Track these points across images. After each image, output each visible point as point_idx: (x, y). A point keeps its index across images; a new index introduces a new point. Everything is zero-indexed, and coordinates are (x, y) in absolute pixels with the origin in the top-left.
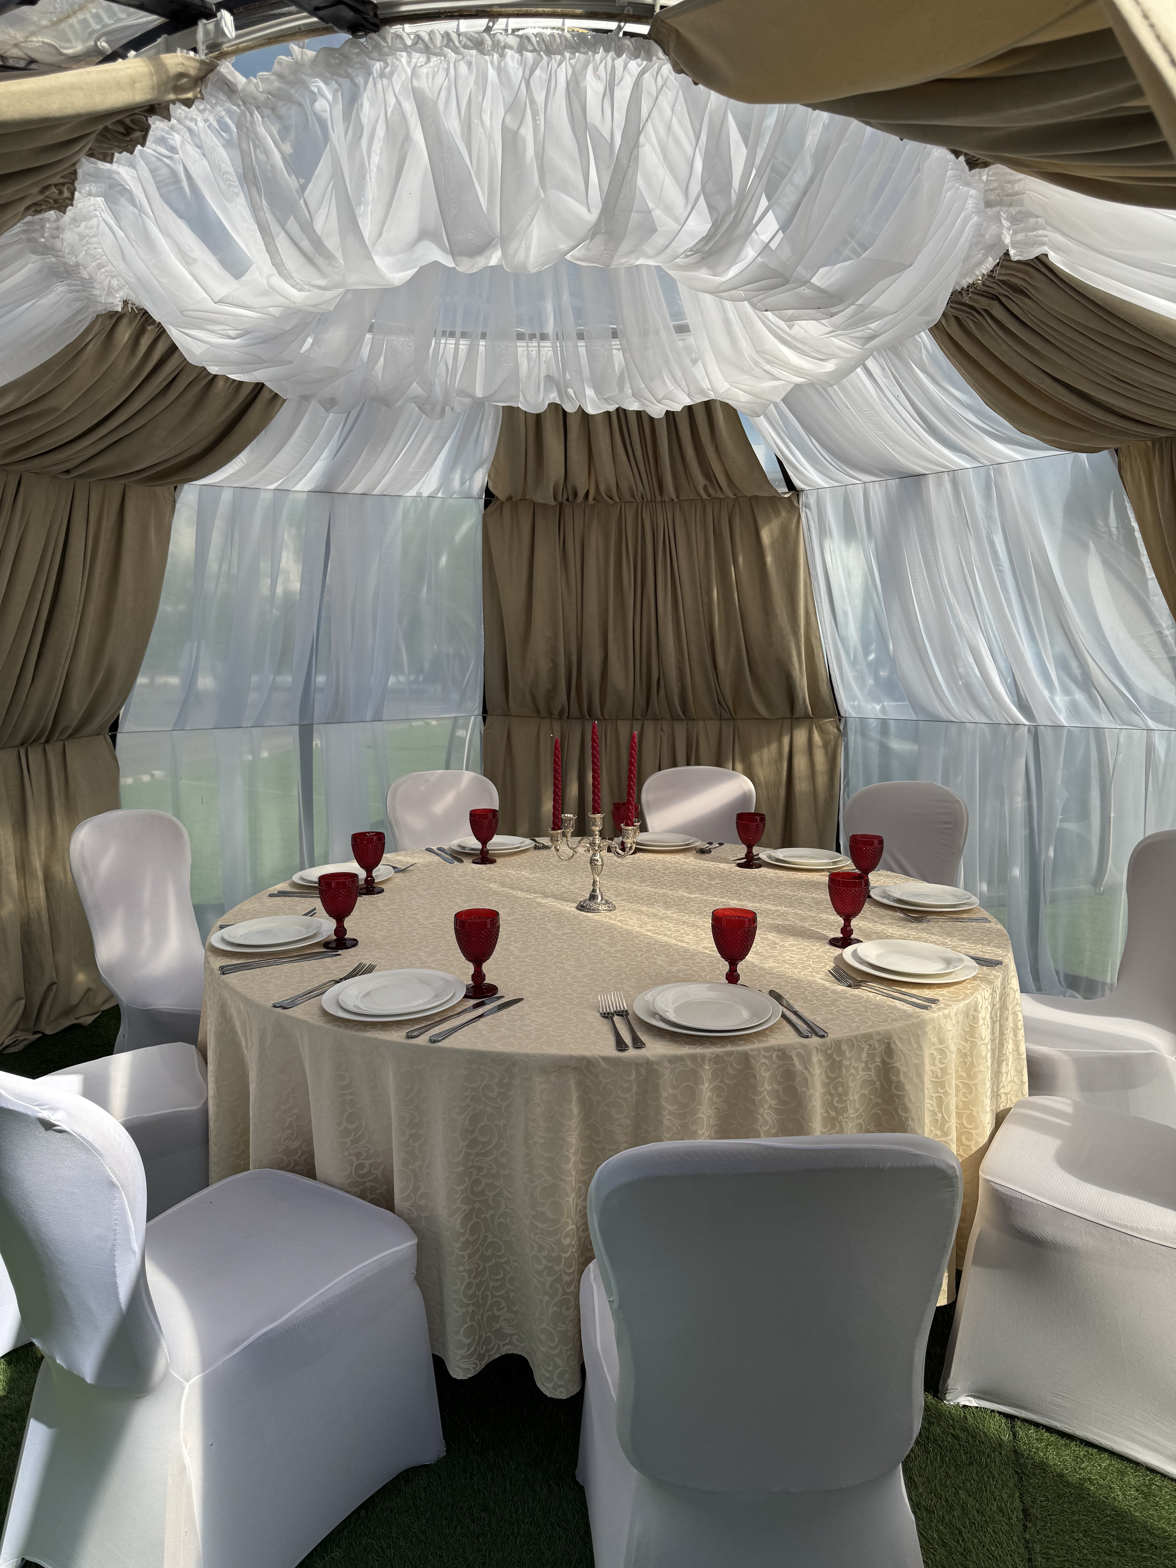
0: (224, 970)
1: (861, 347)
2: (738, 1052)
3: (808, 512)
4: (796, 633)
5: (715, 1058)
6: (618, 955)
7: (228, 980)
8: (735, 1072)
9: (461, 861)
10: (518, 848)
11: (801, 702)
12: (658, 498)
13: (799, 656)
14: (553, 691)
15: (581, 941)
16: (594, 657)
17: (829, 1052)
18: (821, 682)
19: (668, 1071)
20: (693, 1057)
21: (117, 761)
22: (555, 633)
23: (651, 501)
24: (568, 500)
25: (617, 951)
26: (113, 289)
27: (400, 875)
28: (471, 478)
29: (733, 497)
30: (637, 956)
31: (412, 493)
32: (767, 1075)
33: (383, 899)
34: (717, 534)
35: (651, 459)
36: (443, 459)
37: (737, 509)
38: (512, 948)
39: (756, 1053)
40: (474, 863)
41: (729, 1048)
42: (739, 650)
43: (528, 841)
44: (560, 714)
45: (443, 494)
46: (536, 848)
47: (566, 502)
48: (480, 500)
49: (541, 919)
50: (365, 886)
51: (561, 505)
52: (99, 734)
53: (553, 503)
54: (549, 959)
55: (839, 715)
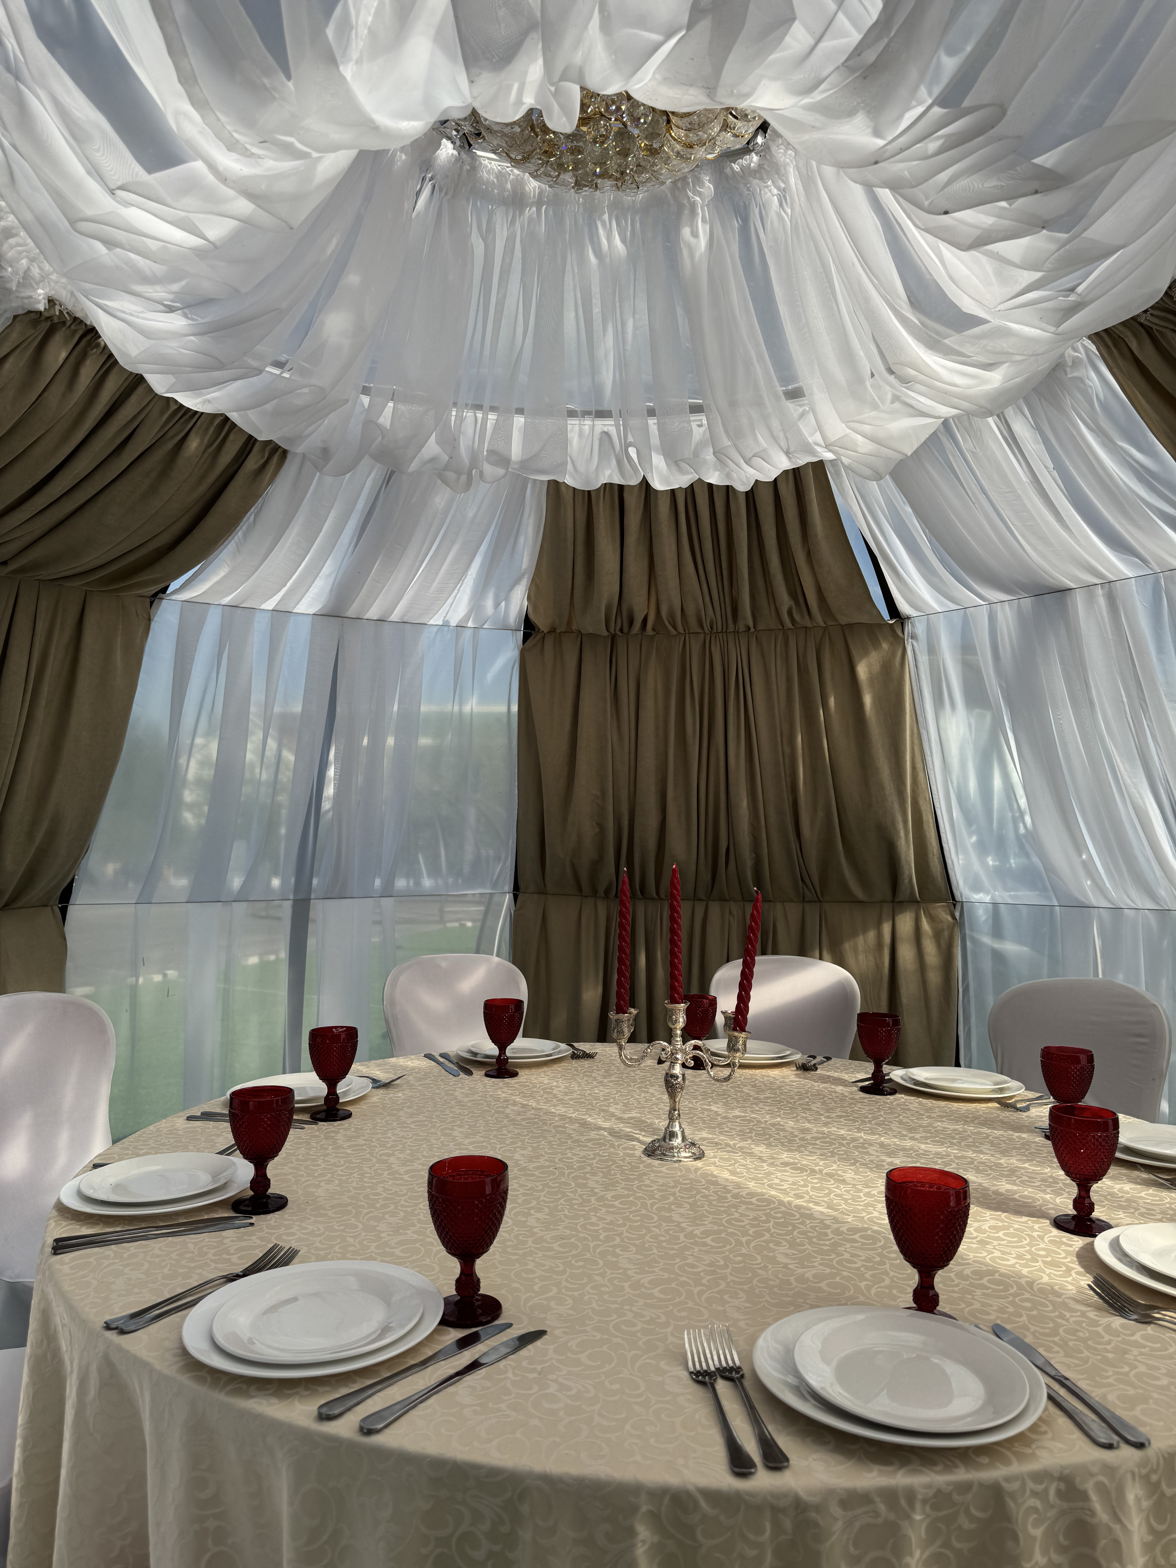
0: (61, 1246)
1: (1053, 329)
2: (981, 1485)
3: (915, 644)
4: (901, 793)
5: (935, 1496)
6: (708, 1240)
7: (58, 1266)
8: (973, 1526)
9: (469, 1073)
10: (550, 1055)
11: (906, 881)
12: (731, 628)
13: (905, 822)
14: (597, 864)
15: (644, 1212)
16: (649, 821)
17: (1154, 1478)
18: (931, 856)
19: (838, 1526)
20: (890, 1496)
21: (65, 939)
22: (603, 791)
23: (722, 632)
24: (621, 630)
25: (707, 1234)
26: (33, 279)
27: (381, 1091)
28: (507, 599)
29: (822, 624)
30: (739, 1243)
31: (437, 620)
32: (1037, 1532)
33: (346, 1130)
34: (803, 671)
35: (725, 573)
36: (474, 576)
37: (827, 638)
38: (531, 1222)
39: (1015, 1486)
40: (487, 1075)
41: (962, 1475)
42: (828, 814)
43: (563, 1046)
44: (607, 892)
45: (474, 621)
46: (574, 1056)
47: (620, 634)
48: (518, 632)
49: (580, 1168)
50: (325, 1108)
51: (613, 638)
52: (46, 906)
53: (605, 633)
54: (592, 1245)
55: (954, 898)
